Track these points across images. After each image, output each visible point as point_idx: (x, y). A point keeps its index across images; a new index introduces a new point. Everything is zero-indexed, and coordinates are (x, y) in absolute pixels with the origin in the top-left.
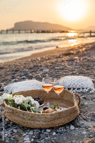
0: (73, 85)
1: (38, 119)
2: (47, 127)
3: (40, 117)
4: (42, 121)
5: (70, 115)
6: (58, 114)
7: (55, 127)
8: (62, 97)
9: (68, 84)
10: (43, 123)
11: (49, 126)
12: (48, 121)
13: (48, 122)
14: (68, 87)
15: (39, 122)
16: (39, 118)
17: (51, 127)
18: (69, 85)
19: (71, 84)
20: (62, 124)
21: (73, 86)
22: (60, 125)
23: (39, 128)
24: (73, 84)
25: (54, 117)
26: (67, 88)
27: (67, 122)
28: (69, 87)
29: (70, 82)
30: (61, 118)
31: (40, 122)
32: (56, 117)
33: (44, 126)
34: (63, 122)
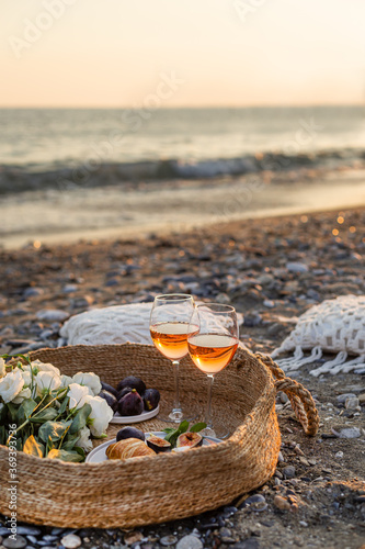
0: (346, 339)
1: (29, 483)
2: (67, 523)
3: (39, 472)
4: (45, 492)
5: (197, 483)
6: (117, 470)
7: (111, 529)
8: (243, 388)
9: (327, 332)
10: (49, 501)
11: (79, 520)
12: (70, 496)
13: (71, 502)
14: (324, 343)
15: (33, 497)
16: (36, 479)
17: (87, 525)
18: (329, 339)
19: (339, 331)
20: (142, 522)
21: (349, 345)
22: (132, 522)
23: (33, 521)
24: (350, 335)
25: (100, 481)
26: (319, 348)
27: (174, 511)
28: (329, 348)
29: (340, 323)
30: (143, 491)
31: (36, 496)
32: (109, 485)
33: (54, 519)
34: (151, 509)
